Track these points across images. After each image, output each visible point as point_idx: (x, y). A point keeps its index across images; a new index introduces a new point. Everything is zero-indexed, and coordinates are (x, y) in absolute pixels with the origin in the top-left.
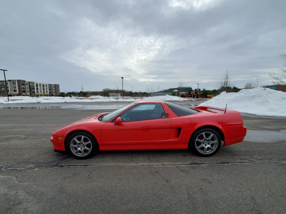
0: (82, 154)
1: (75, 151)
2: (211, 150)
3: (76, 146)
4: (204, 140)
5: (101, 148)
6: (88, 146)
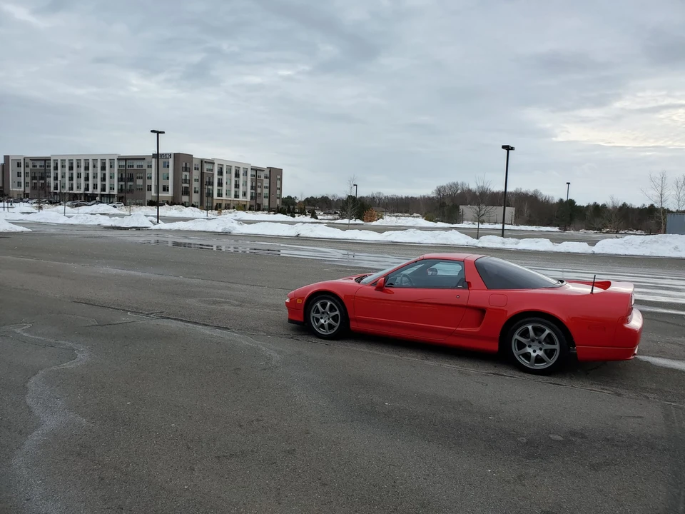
0: (325, 331)
1: (316, 323)
3: (318, 316)
4: (530, 340)
5: (353, 325)
6: (335, 318)
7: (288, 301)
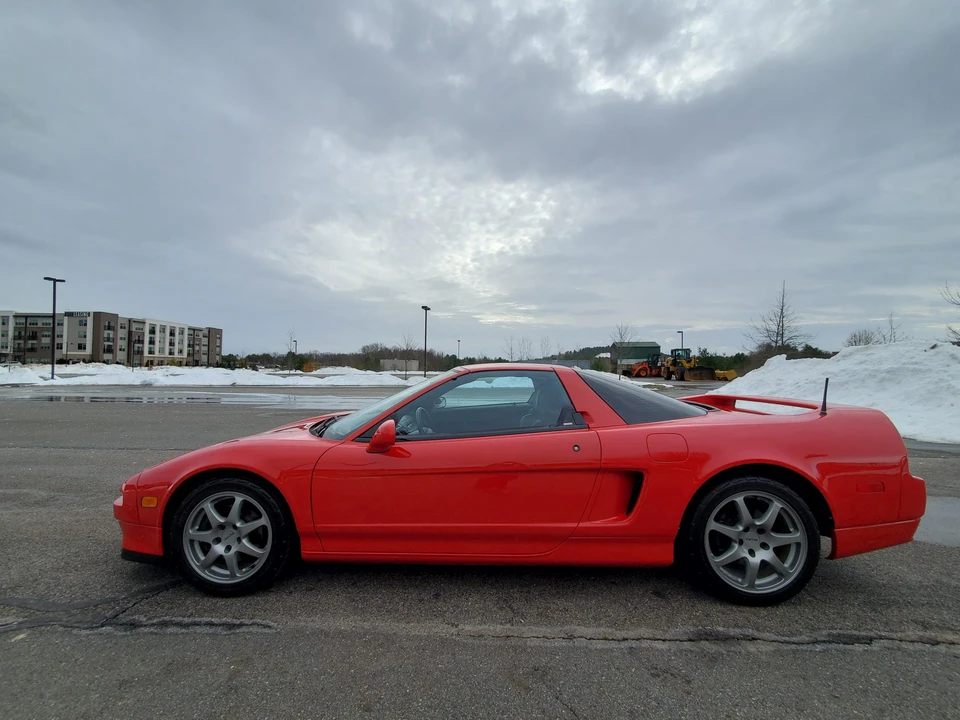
0: (227, 572)
1: (202, 558)
2: (775, 576)
3: (207, 536)
4: (741, 528)
5: (309, 550)
6: (257, 538)
7: (119, 501)
